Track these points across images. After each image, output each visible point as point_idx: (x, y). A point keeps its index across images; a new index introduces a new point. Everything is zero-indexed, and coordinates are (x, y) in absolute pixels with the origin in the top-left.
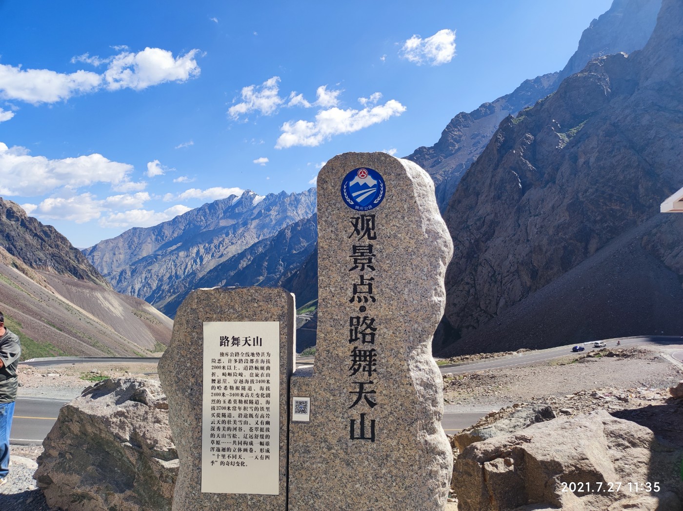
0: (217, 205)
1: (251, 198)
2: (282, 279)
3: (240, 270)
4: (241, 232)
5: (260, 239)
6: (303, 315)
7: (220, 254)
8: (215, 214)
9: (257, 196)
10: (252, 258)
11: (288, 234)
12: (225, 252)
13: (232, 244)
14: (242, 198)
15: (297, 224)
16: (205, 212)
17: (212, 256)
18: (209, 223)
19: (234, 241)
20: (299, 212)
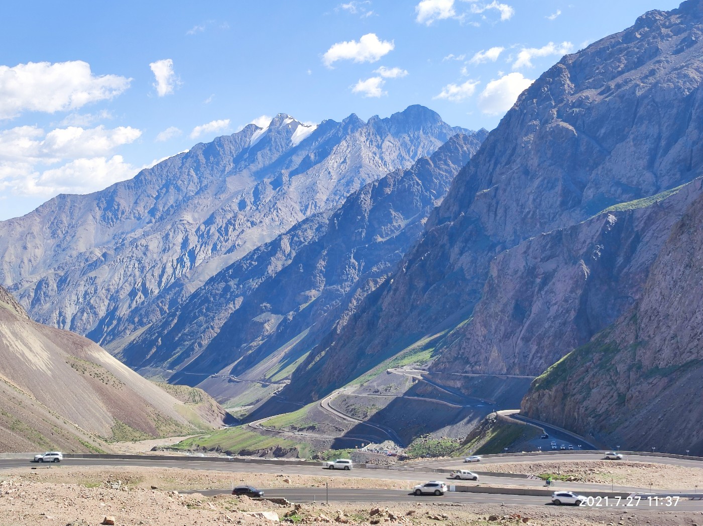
0: (221, 146)
1: (287, 132)
2: (357, 295)
3: (272, 277)
4: (270, 201)
5: (308, 213)
6: (407, 369)
7: (229, 244)
8: (218, 164)
9: (300, 126)
10: (294, 254)
11: (367, 203)
12: (239, 242)
13: (253, 224)
14: (270, 130)
15: (383, 182)
16: (198, 162)
17: (214, 249)
18: (205, 182)
19: (257, 218)
20: (387, 158)
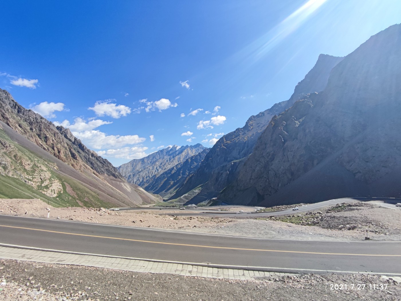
0: (164, 150)
1: (175, 148)
2: (188, 177)
3: (172, 174)
4: (172, 160)
5: (179, 162)
6: (197, 191)
7: (165, 168)
8: (163, 154)
9: (178, 147)
10: (176, 170)
11: (190, 160)
12: (166, 168)
13: (169, 164)
14: (172, 148)
15: (193, 157)
16: (159, 153)
17: (162, 169)
18: (161, 157)
19: (170, 163)
20: (193, 152)
